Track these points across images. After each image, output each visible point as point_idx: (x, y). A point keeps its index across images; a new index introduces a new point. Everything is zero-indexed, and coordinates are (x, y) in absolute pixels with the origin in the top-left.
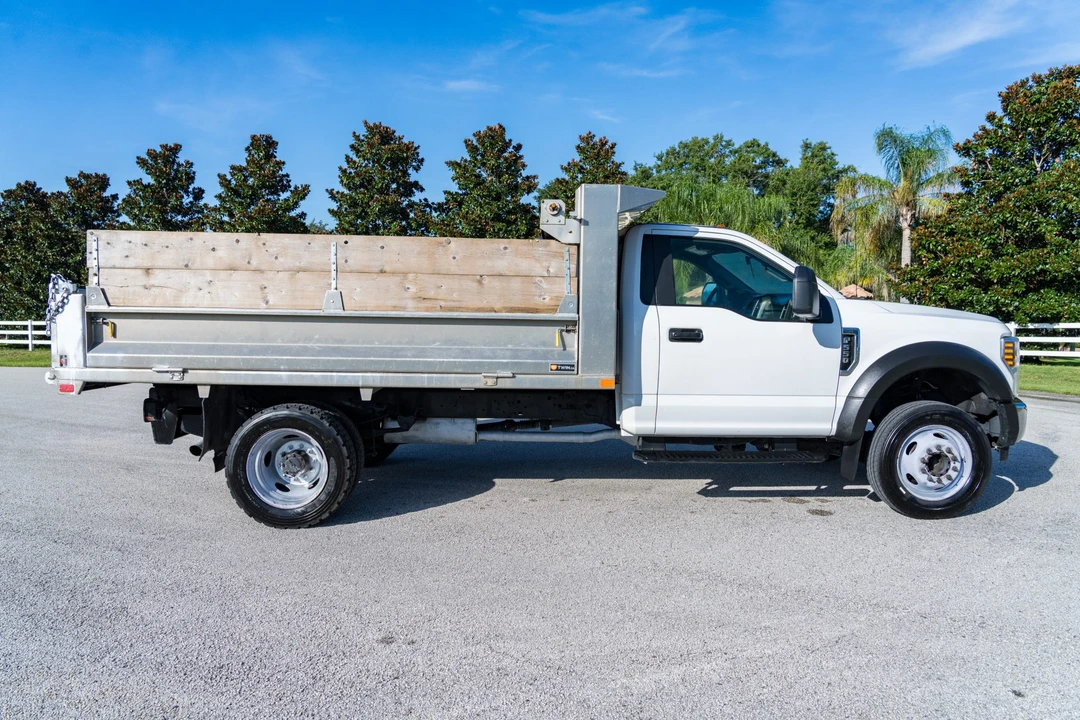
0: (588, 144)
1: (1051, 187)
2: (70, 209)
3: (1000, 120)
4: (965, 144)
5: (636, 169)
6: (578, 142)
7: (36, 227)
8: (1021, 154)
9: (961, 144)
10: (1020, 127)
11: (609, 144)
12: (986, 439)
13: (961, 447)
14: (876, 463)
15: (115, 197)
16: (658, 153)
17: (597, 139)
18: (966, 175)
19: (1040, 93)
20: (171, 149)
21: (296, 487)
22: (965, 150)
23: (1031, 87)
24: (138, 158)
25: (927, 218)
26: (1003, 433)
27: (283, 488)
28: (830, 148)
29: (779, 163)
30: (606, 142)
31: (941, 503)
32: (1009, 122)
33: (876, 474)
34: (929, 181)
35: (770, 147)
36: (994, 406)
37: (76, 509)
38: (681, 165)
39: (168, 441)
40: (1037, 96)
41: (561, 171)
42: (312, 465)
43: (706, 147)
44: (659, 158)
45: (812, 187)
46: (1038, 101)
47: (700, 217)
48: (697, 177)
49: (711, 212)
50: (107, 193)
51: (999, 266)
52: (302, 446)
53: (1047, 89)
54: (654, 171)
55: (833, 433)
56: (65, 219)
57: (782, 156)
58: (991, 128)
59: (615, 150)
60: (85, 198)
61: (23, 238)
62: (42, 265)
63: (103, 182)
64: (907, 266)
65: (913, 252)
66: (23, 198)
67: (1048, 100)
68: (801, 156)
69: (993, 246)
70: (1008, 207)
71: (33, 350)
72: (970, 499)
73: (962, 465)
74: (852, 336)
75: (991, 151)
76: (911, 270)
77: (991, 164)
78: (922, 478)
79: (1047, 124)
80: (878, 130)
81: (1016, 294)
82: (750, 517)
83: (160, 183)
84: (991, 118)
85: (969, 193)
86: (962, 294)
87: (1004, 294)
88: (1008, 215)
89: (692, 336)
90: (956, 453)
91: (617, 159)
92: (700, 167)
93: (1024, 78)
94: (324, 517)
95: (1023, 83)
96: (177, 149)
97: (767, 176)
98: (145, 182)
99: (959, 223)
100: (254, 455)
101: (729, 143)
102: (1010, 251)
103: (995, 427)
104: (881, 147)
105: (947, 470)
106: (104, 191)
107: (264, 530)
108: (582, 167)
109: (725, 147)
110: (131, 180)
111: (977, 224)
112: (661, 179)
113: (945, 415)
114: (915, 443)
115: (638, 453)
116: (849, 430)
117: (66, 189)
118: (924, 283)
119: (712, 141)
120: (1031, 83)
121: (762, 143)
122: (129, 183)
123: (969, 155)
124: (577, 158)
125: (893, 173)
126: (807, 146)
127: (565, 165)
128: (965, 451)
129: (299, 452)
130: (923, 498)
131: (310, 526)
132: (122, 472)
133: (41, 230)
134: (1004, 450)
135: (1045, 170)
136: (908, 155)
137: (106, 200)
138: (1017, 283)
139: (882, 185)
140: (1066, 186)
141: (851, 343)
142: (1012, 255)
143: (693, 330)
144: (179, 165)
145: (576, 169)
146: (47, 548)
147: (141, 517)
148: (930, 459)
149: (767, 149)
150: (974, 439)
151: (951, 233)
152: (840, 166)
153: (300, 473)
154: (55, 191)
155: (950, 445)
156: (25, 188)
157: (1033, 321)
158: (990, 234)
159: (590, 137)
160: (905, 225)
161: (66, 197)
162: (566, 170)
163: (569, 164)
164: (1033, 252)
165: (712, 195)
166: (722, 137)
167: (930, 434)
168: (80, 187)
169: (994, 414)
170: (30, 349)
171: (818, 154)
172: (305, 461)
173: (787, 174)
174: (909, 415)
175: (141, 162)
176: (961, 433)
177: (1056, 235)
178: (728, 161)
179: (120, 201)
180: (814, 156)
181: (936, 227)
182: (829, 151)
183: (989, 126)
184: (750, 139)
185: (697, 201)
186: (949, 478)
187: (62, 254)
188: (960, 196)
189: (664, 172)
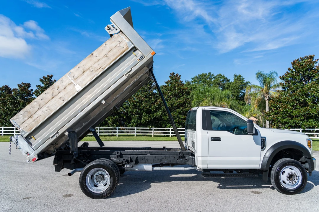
0: (173, 76)
1: (308, 89)
2: (18, 93)
3: (292, 70)
4: (283, 77)
5: (186, 82)
6: (170, 75)
7: (8, 99)
8: (299, 80)
9: (281, 77)
10: (298, 72)
11: (179, 75)
12: (305, 169)
13: (298, 172)
14: (273, 177)
15: (32, 90)
16: (192, 77)
17: (175, 74)
18: (283, 85)
19: (303, 62)
20: (50, 76)
21: (100, 186)
22: (283, 78)
23: (300, 61)
24: (40, 79)
25: (273, 98)
26: (310, 167)
27: (96, 186)
28: (242, 76)
29: (228, 80)
30: (178, 75)
31: (293, 190)
32: (294, 71)
33: (274, 181)
34: (272, 87)
35: (225, 76)
36: (306, 160)
37: (30, 192)
38: (199, 81)
39: (59, 171)
40: (302, 63)
41: (165, 83)
42: (105, 179)
43: (206, 76)
44: (193, 79)
45: (238, 87)
46: (303, 65)
47: (206, 97)
48: (204, 84)
49: (209, 95)
50: (30, 89)
51: (295, 112)
52: (102, 173)
53: (305, 61)
54: (191, 83)
55: (260, 168)
56: (17, 96)
57: (228, 78)
58: (290, 72)
59: (181, 77)
60: (23, 90)
61: (3, 102)
62: (8, 110)
63: (29, 85)
64: (268, 111)
65: (270, 108)
66: (4, 90)
67: (306, 65)
68: (234, 79)
69: (293, 106)
70: (296, 95)
71: (3, 136)
72: (302, 188)
73: (299, 178)
74: (264, 139)
75: (290, 79)
76: (269, 113)
77: (290, 82)
78: (287, 182)
79: (306, 71)
80: (257, 73)
81: (301, 120)
82: (237, 195)
83: (46, 86)
84: (289, 69)
85: (285, 91)
86: (285, 120)
87: (298, 120)
88: (297, 97)
89: (217, 139)
90: (296, 174)
91: (181, 80)
92: (205, 82)
93: (298, 58)
94: (109, 195)
95: (298, 60)
96: (52, 76)
97: (224, 84)
98: (41, 86)
99: (282, 99)
100: (88, 176)
101: (213, 75)
102: (298, 107)
103: (307, 165)
104: (258, 77)
105: (295, 179)
106: (29, 88)
107: (90, 200)
108: (171, 82)
109: (212, 76)
110: (38, 85)
111: (288, 99)
112: (193, 85)
113: (293, 163)
114: (284, 171)
115: (202, 174)
116: (265, 167)
117: (17, 88)
118: (274, 117)
119: (208, 74)
120: (300, 60)
121: (223, 75)
122: (37, 86)
123: (284, 80)
124: (170, 79)
125: (262, 84)
126: (235, 76)
127: (166, 81)
128: (299, 173)
129: (101, 175)
130: (288, 188)
131: (104, 198)
132: (42, 179)
133: (9, 100)
134: (310, 173)
135: (306, 84)
136: (266, 80)
137: (29, 91)
138: (301, 117)
139: (259, 88)
140: (313, 89)
141: (264, 141)
142: (299, 109)
143: (218, 138)
144: (52, 81)
145: (169, 83)
146: (24, 206)
147: (51, 195)
148: (289, 176)
149: (224, 77)
150: (302, 170)
151: (281, 102)
152: (245, 82)
153: (102, 181)
154: (14, 88)
155: (295, 172)
156: (5, 87)
157: (306, 128)
158: (292, 102)
159: (173, 74)
160: (266, 99)
161: (17, 90)
162: (166, 83)
163: (167, 81)
164: (305, 108)
165: (209, 90)
166: (211, 73)
167: (289, 168)
168: (22, 87)
169: (306, 162)
170: (2, 136)
171: (238, 78)
172: (102, 177)
173: (230, 84)
174: (282, 163)
175: (41, 80)
176: (298, 168)
177: (311, 103)
178: (213, 80)
179: (33, 91)
180: (238, 79)
181: (276, 100)
182: (242, 77)
183: (289, 72)
184: (219, 74)
185: (205, 92)
186: (295, 182)
187: (14, 107)
188: (282, 91)
189: (194, 83)
